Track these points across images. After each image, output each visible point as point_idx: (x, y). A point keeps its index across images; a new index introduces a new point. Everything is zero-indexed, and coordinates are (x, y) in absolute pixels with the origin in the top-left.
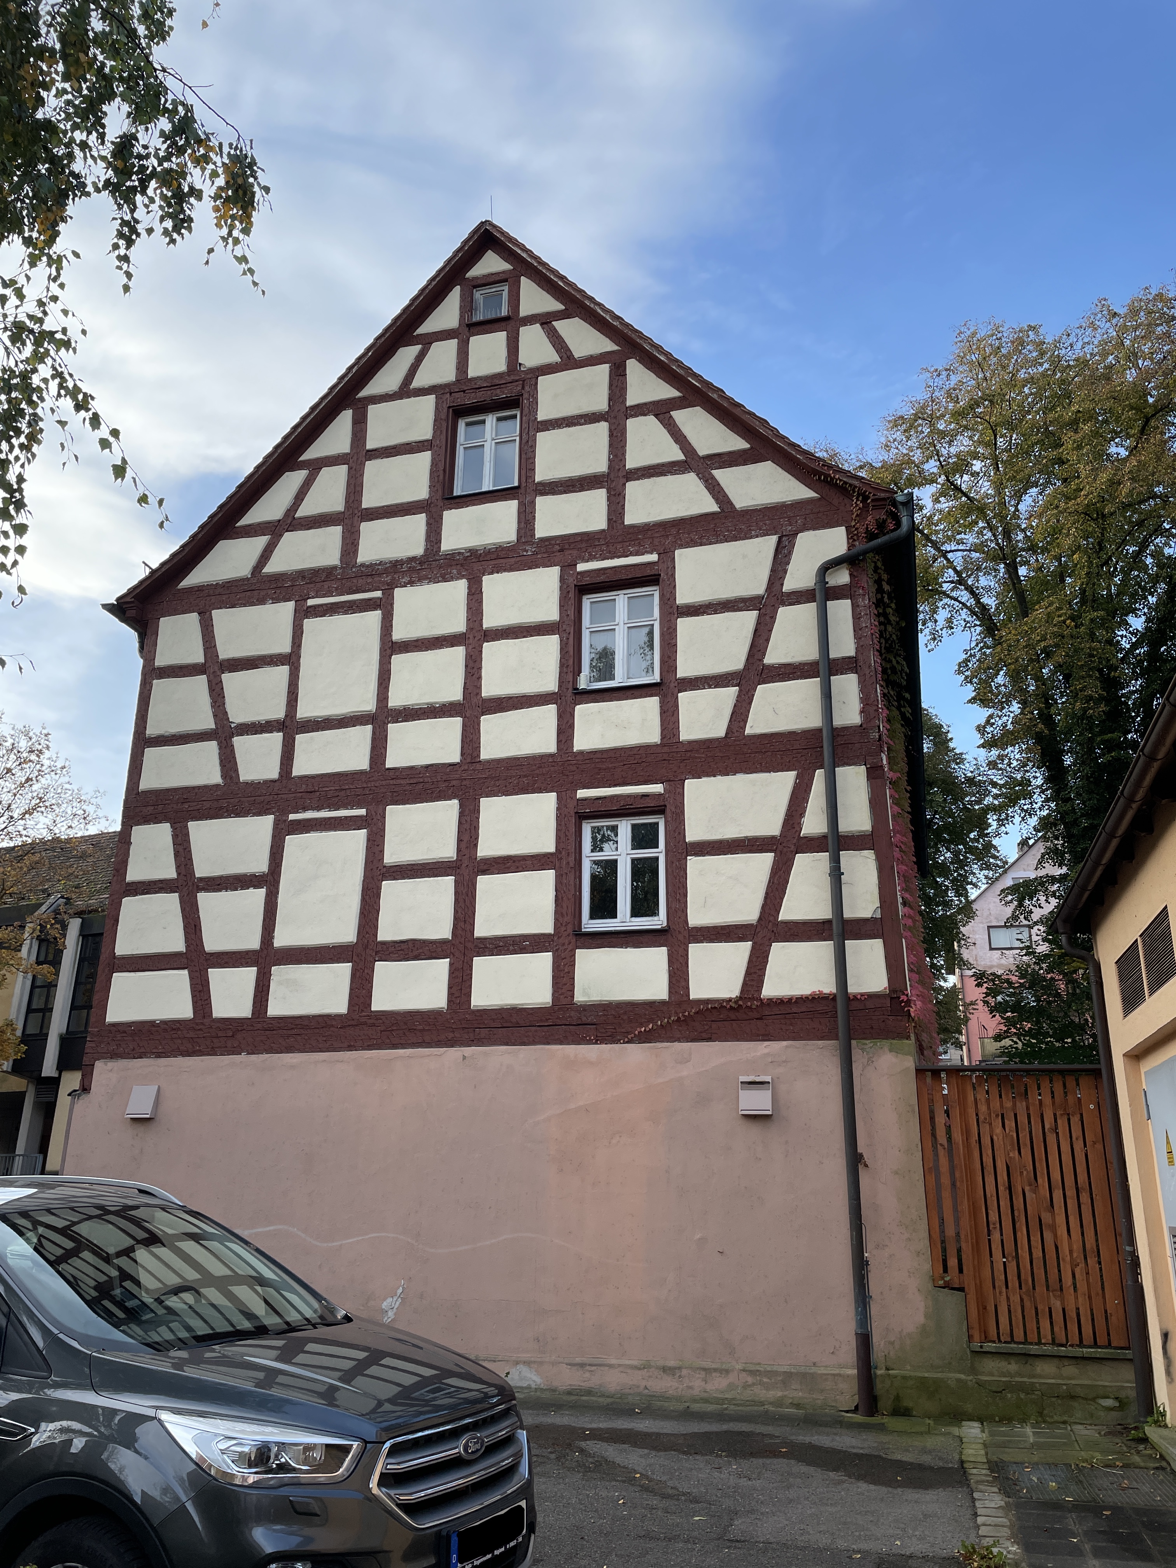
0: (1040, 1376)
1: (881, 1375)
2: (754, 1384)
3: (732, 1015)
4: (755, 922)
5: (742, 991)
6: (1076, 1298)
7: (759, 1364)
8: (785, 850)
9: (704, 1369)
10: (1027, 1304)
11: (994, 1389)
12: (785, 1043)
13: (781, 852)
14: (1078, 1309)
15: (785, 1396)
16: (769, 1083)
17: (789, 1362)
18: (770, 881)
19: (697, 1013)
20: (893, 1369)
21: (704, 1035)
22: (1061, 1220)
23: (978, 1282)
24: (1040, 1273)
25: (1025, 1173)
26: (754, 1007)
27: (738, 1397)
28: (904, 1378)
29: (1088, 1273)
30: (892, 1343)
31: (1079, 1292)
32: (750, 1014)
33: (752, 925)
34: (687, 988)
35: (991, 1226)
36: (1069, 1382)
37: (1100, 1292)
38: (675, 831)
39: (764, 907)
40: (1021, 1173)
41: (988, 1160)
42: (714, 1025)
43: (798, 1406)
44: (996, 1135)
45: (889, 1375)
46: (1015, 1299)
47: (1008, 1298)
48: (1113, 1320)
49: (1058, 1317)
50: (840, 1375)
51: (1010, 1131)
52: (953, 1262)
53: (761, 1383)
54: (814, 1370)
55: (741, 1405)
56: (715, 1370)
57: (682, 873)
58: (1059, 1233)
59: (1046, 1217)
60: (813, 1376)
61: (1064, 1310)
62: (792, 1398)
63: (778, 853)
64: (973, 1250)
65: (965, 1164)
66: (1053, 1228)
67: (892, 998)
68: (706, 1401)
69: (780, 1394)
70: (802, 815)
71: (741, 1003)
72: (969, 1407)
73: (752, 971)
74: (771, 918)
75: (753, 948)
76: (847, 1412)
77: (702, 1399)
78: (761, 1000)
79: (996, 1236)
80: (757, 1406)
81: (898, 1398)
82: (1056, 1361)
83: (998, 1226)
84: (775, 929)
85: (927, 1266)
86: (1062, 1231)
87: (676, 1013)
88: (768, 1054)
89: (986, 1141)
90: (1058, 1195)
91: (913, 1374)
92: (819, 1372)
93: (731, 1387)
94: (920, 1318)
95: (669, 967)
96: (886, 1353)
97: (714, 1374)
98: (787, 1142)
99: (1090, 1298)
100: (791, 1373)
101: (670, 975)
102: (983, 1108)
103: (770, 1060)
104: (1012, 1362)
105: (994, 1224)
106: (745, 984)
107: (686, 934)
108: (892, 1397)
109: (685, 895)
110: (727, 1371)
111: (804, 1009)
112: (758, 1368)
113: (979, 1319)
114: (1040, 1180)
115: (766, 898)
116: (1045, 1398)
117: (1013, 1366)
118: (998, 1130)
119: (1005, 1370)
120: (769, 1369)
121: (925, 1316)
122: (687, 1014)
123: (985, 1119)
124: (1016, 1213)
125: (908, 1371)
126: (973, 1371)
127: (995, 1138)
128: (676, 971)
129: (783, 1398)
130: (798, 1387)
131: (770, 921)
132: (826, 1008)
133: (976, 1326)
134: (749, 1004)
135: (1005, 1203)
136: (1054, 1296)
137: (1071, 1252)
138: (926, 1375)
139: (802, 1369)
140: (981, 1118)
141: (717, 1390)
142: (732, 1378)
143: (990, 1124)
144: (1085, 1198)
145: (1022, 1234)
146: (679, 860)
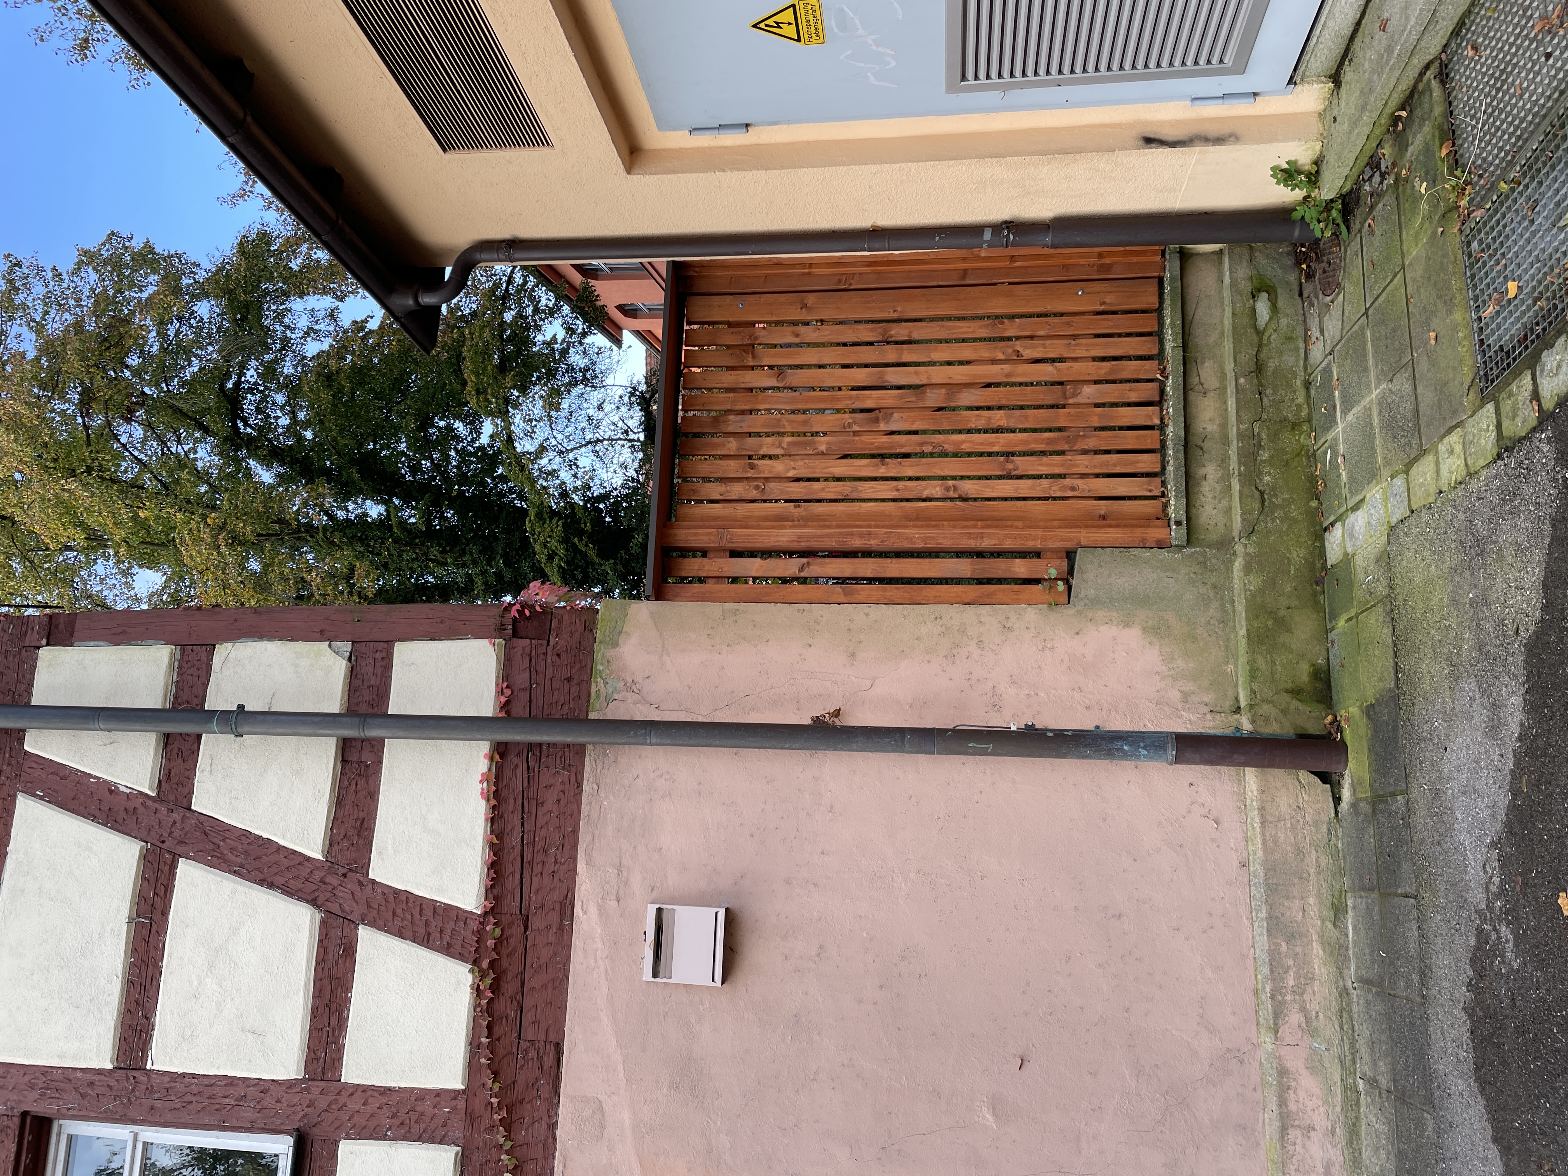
0: (1224, 426)
1: (1253, 722)
2: (1303, 1010)
3: (510, 987)
4: (318, 916)
5: (461, 957)
6: (1075, 359)
7: (1256, 992)
8: (177, 833)
9: (1284, 1130)
10: (1091, 443)
11: (1257, 505)
12: (581, 867)
13: (182, 842)
14: (1094, 359)
15: (1321, 936)
16: (659, 911)
17: (1247, 923)
18: (235, 873)
19: (496, 1075)
20: (1237, 699)
21: (548, 1061)
22: (939, 375)
23: (1056, 523)
24: (1035, 418)
25: (856, 428)
26: (498, 932)
27: (1335, 1050)
28: (1253, 674)
29: (1032, 338)
30: (1186, 697)
31: (1066, 355)
32: (513, 942)
33: (323, 922)
34: (439, 1093)
35: (952, 494)
36: (1230, 375)
37: (1065, 319)
38: (83, 1096)
39: (288, 892)
40: (855, 433)
41: (833, 490)
42: (529, 1033)
43: (1338, 910)
44: (788, 471)
45: (1251, 706)
46: (1084, 463)
47: (1083, 476)
48: (1112, 300)
49: (1112, 393)
50: (1262, 809)
51: (780, 446)
52: (1020, 568)
53: (1299, 990)
54: (1256, 867)
55: (1353, 1043)
56: (1282, 1102)
57: (180, 1086)
58: (965, 380)
59: (934, 398)
60: (1270, 868)
61: (1096, 382)
62: (1323, 921)
63: (179, 849)
64: (997, 527)
65: (838, 527)
66: (953, 387)
67: (515, 634)
68: (1353, 1131)
69: (1317, 949)
70: (111, 789)
71: (485, 964)
72: (1298, 555)
73: (422, 931)
74: (318, 875)
75: (373, 924)
76: (1337, 800)
77: (1350, 1143)
78: (486, 914)
79: (969, 488)
80: (1349, 1005)
81: (1296, 692)
82: (1192, 396)
83: (951, 483)
84: (342, 870)
85: (1031, 614)
86: (958, 374)
87: (491, 1128)
88: (602, 911)
89: (797, 490)
90: (894, 376)
91: (1243, 659)
92: (1260, 853)
93: (1315, 1065)
94: (1132, 636)
95: (384, 1138)
96: (1206, 709)
97: (1292, 1107)
98: (788, 882)
99: (1074, 337)
100: (1270, 918)
101: (404, 1138)
102: (737, 490)
103: (614, 904)
104: (1201, 472)
105: (948, 489)
106: (448, 950)
107: (316, 1087)
108: (1295, 703)
109: (231, 1081)
110: (1283, 1072)
111: (517, 821)
112: (1266, 996)
113: (1125, 526)
114: (869, 404)
115: (271, 886)
116: (1264, 416)
117: (1210, 471)
118: (778, 467)
119: (1218, 488)
120: (1266, 970)
121: (1127, 625)
122: (494, 1100)
123: (757, 487)
124: (928, 449)
125: (1238, 669)
126: (1225, 544)
127: (791, 474)
128: (397, 1122)
129: (1325, 944)
130: (1297, 904)
131: (322, 881)
132: (519, 772)
133: (1138, 533)
134: (490, 943)
135: (909, 468)
136: (1074, 395)
137: (994, 362)
138: (1243, 632)
139: (1259, 892)
140: (754, 494)
141: (1326, 1102)
142: (1295, 1061)
143: (767, 479)
144: (899, 332)
145: (963, 442)
146: (150, 1090)
